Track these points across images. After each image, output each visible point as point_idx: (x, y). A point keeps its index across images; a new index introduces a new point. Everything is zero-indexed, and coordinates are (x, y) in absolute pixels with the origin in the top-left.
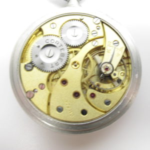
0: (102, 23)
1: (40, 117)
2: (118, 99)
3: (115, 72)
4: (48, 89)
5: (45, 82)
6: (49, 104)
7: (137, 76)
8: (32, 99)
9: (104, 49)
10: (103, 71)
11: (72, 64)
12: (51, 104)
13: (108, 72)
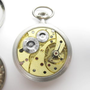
0: (56, 32)
1: (25, 74)
2: (60, 68)
3: (60, 55)
4: (30, 61)
5: (28, 58)
6: (29, 68)
7: (69, 57)
8: (22, 65)
9: (56, 44)
10: (55, 54)
11: (41, 51)
12: (30, 68)
13: (57, 55)
